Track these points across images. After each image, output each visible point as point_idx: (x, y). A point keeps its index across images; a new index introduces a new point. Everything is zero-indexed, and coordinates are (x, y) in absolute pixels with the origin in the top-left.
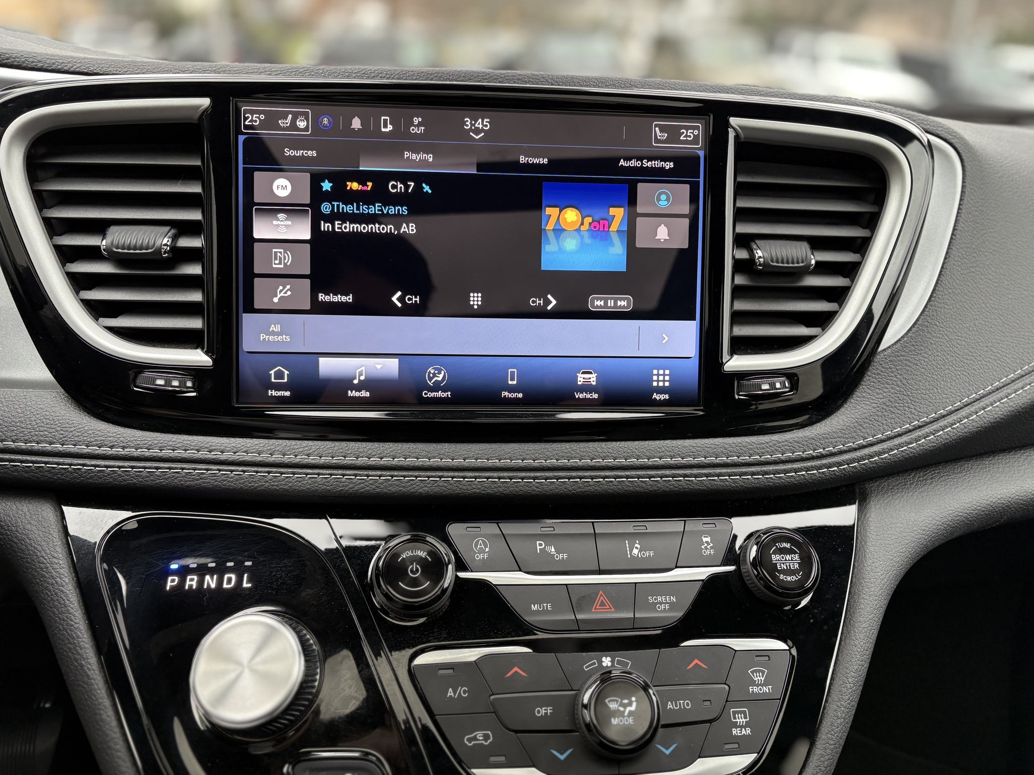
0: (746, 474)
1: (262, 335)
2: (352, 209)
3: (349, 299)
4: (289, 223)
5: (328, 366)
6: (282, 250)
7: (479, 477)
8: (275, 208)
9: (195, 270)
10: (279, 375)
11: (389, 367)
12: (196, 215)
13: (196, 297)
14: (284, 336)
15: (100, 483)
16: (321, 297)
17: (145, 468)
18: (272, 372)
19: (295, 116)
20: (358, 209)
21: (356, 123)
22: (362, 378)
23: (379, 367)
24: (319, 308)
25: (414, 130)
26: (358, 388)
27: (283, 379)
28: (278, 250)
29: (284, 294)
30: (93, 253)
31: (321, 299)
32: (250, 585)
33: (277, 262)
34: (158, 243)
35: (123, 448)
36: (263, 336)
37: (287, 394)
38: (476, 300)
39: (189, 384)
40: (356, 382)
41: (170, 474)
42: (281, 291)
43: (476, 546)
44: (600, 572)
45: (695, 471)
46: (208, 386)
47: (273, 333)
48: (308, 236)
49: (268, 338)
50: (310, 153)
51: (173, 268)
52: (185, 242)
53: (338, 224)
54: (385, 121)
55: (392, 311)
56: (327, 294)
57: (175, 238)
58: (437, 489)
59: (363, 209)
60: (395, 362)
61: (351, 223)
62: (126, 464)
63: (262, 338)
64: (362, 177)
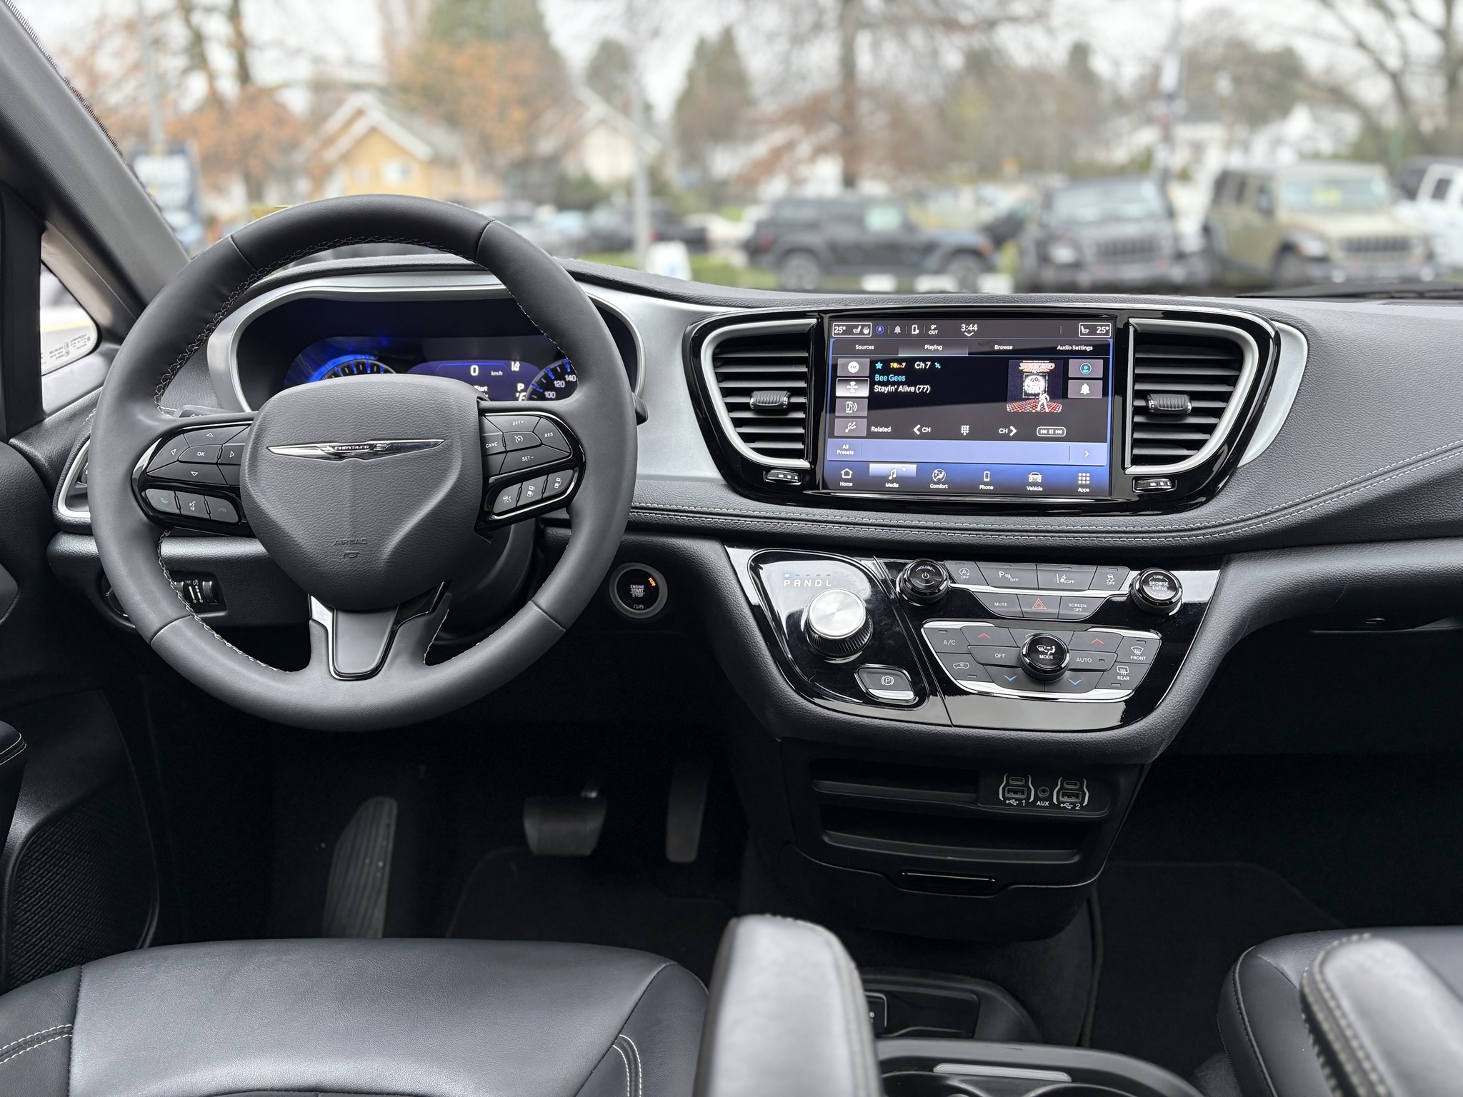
0: (1138, 537)
2: (893, 378)
3: (889, 430)
4: (856, 387)
5: (875, 469)
6: (852, 403)
7: (964, 534)
8: (848, 379)
9: (801, 415)
10: (847, 474)
11: (911, 469)
12: (802, 384)
13: (800, 430)
14: (851, 452)
16: (873, 429)
17: (772, 522)
18: (843, 472)
19: (863, 326)
20: (896, 378)
21: (898, 330)
22: (895, 476)
23: (904, 469)
24: (871, 435)
25: (931, 332)
26: (892, 482)
27: (849, 476)
28: (849, 402)
29: (852, 427)
30: (745, 407)
32: (830, 585)
33: (849, 409)
34: (781, 400)
35: (760, 512)
36: (838, 451)
37: (851, 484)
38: (965, 429)
39: (796, 478)
40: (890, 478)
41: (785, 527)
42: (850, 426)
43: (961, 572)
44: (1039, 589)
45: (1104, 535)
46: (807, 478)
47: (845, 450)
48: (867, 394)
49: (842, 452)
50: (870, 348)
51: (787, 414)
52: (794, 400)
53: (884, 387)
54: (915, 328)
55: (914, 437)
56: (876, 427)
57: (789, 398)
58: (938, 540)
59: (899, 379)
60: (914, 467)
61: (892, 386)
62: (762, 520)
64: (899, 361)
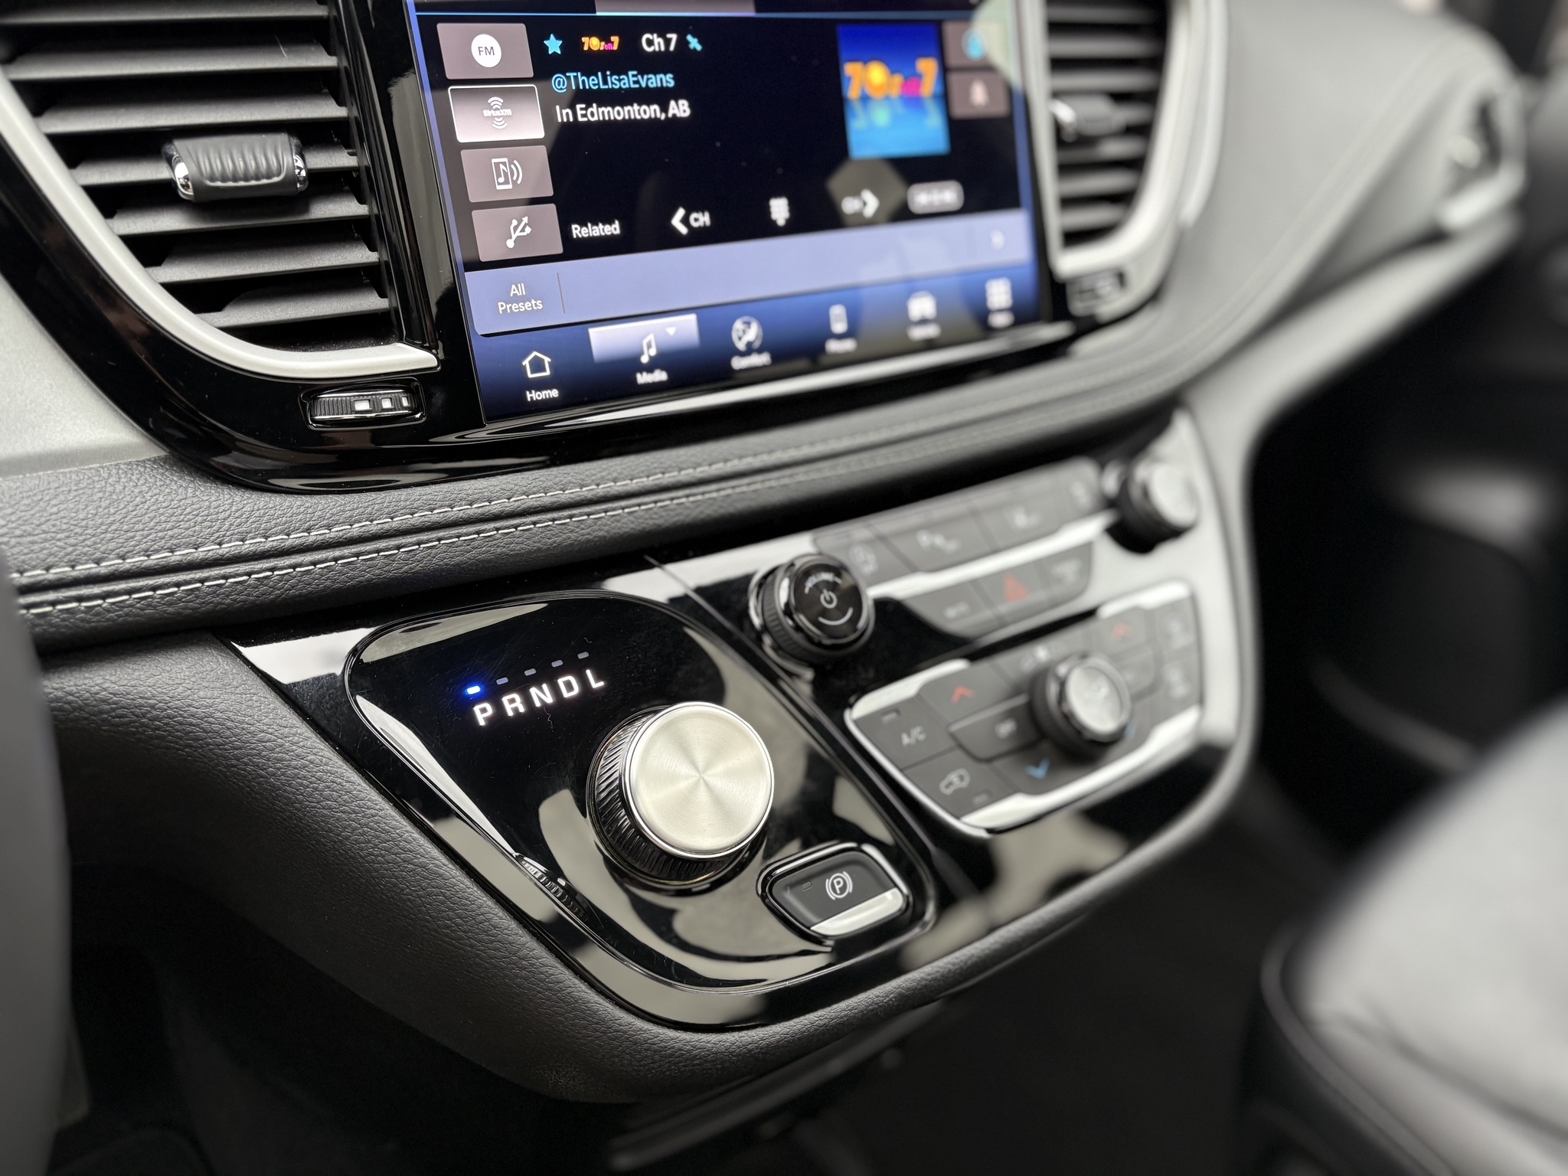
1: (500, 304)
2: (596, 82)
3: (614, 229)
4: (508, 112)
5: (605, 341)
6: (505, 160)
9: (348, 208)
10: (537, 366)
11: (682, 330)
12: (327, 109)
13: (363, 256)
14: (533, 302)
15: (311, 592)
16: (578, 231)
17: (378, 551)
18: (526, 363)
20: (605, 82)
22: (653, 352)
23: (671, 331)
24: (575, 250)
26: (650, 368)
27: (544, 370)
28: (499, 160)
29: (521, 231)
30: (158, 195)
31: (577, 234)
32: (601, 684)
33: (501, 180)
34: (284, 163)
35: (329, 527)
36: (502, 306)
37: (554, 393)
38: (780, 209)
39: (407, 403)
40: (645, 359)
41: (422, 551)
42: (516, 228)
44: (996, 553)
46: (439, 398)
47: (517, 299)
48: (539, 133)
49: (511, 308)
51: (310, 208)
53: (582, 109)
55: (675, 241)
56: (583, 224)
57: (303, 155)
59: (612, 83)
60: (691, 319)
61: (599, 106)
62: (346, 551)
63: (501, 309)
64: (604, 28)
